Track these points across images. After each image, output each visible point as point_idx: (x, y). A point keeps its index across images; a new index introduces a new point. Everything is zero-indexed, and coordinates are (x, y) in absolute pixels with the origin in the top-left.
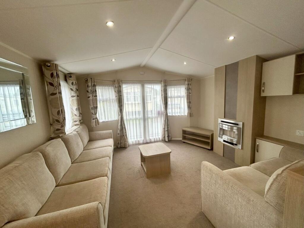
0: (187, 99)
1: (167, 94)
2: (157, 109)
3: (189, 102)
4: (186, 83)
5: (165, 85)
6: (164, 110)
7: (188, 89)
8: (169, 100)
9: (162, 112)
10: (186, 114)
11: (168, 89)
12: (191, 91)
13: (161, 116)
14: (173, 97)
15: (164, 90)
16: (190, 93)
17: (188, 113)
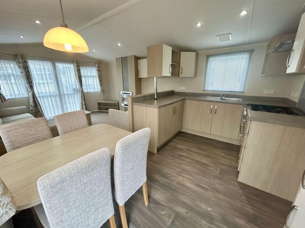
0: (99, 79)
1: (80, 73)
2: (72, 87)
3: (101, 81)
4: (97, 65)
5: (78, 65)
6: (79, 87)
7: (99, 71)
8: (83, 79)
9: (78, 90)
10: (99, 90)
11: (81, 69)
12: (101, 72)
13: (77, 92)
14: (86, 76)
15: (77, 69)
16: (101, 74)
17: (101, 89)
